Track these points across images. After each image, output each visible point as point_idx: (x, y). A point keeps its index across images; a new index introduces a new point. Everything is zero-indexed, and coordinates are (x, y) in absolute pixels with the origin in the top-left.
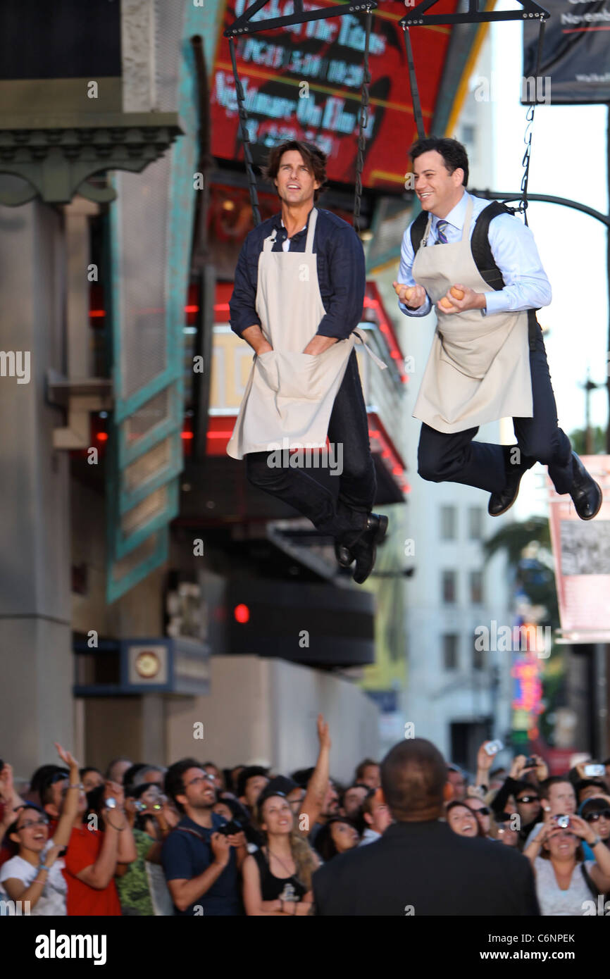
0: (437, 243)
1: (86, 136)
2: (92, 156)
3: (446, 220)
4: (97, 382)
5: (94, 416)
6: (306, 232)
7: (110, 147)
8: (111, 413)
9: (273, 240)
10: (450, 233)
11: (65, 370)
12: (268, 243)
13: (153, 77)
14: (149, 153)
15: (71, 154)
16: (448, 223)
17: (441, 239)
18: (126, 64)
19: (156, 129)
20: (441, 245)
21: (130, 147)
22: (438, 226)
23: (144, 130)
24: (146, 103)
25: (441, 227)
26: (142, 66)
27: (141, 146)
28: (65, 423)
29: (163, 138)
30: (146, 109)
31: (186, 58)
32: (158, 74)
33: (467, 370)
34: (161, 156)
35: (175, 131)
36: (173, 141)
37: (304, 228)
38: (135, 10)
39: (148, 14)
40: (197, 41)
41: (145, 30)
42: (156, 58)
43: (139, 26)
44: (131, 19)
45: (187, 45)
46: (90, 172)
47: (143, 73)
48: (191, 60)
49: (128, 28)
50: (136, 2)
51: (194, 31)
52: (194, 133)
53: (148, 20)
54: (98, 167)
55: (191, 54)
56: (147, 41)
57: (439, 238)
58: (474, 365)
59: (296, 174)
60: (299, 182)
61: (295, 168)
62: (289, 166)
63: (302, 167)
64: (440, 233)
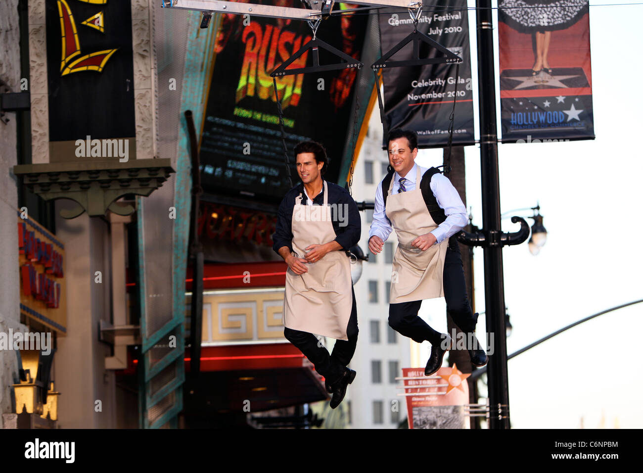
0: (399, 191)
1: (114, 174)
2: (118, 187)
3: (405, 177)
4: (131, 327)
5: (130, 349)
6: (322, 194)
7: (129, 181)
8: (140, 346)
9: (300, 198)
10: (406, 184)
11: (112, 322)
12: (298, 200)
13: (155, 137)
14: (152, 184)
15: (105, 186)
16: (406, 179)
18: (138, 129)
19: (158, 169)
20: (403, 193)
21: (141, 180)
22: (400, 181)
23: (149, 170)
24: (151, 153)
25: (402, 181)
26: (148, 130)
27: (148, 180)
28: (112, 354)
29: (161, 174)
30: (150, 157)
31: (183, 125)
32: (158, 135)
33: (416, 265)
34: (161, 186)
35: (169, 170)
36: (169, 176)
37: (321, 191)
38: (143, 96)
39: (151, 98)
40: (188, 114)
41: (149, 109)
42: (156, 125)
43: (145, 106)
44: (140, 101)
45: (184, 117)
46: (117, 196)
47: (148, 135)
48: (186, 126)
49: (139, 107)
50: (143, 92)
51: (187, 109)
52: (189, 170)
53: (150, 102)
54: (122, 193)
55: (185, 122)
56: (151, 115)
57: (401, 188)
58: (420, 262)
59: (304, 169)
60: (307, 172)
61: (303, 165)
62: (299, 164)
63: (307, 164)
64: (401, 185)
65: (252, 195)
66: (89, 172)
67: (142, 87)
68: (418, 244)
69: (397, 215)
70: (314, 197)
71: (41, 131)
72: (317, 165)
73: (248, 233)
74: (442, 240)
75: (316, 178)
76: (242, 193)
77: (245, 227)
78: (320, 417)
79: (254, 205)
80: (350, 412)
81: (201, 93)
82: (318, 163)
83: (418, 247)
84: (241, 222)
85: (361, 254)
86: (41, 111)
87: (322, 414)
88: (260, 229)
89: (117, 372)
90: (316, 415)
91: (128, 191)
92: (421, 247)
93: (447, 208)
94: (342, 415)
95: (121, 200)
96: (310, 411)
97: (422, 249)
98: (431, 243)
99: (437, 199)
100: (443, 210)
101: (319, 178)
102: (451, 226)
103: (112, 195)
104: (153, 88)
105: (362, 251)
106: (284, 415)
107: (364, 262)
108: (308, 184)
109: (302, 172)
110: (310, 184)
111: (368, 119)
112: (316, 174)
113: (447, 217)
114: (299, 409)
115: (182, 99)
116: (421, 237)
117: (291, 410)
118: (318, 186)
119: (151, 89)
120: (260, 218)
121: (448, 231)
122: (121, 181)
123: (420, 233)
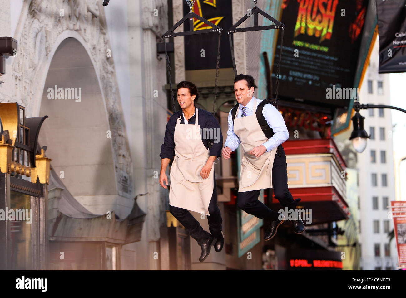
0: (242, 116)
1: (222, 89)
2: (224, 96)
3: (246, 107)
4: (232, 177)
5: (232, 190)
6: (194, 117)
7: (230, 93)
9: (180, 119)
10: (247, 111)
11: (221, 174)
12: (179, 121)
13: (245, 67)
15: (217, 96)
16: (246, 108)
17: (244, 115)
20: (244, 117)
22: (242, 109)
25: (244, 109)
26: (242, 63)
28: (222, 193)
31: (262, 60)
32: (247, 66)
33: (256, 166)
37: (194, 115)
38: (238, 44)
39: (243, 45)
40: (265, 54)
41: (242, 51)
42: (246, 60)
43: (240, 50)
44: (237, 47)
45: (262, 56)
46: (224, 102)
47: (242, 66)
48: (263, 61)
49: (236, 50)
50: (239, 41)
51: (264, 51)
52: (265, 87)
53: (243, 47)
54: (227, 100)
55: (263, 59)
56: (243, 55)
57: (243, 114)
58: (258, 164)
59: (181, 98)
60: (183, 100)
61: (181, 95)
62: (179, 95)
63: (183, 95)
64: (243, 112)
65: (302, 100)
66: (208, 88)
67: (238, 38)
68: (253, 153)
69: (242, 132)
70: (189, 118)
71: (180, 65)
72: (191, 96)
73: (299, 123)
74: (271, 150)
75: (190, 105)
76: (296, 99)
77: (298, 119)
78: (343, 229)
79: (303, 107)
80: (360, 227)
81: (272, 42)
82: (191, 95)
83: (254, 155)
84: (296, 116)
85: (366, 135)
86: (180, 53)
87: (344, 228)
88: (307, 120)
89: (225, 203)
90: (340, 229)
91: (230, 99)
92: (256, 155)
93: (274, 128)
94: (355, 229)
95: (226, 104)
96: (337, 226)
97: (256, 156)
98: (262, 151)
99: (267, 121)
100: (272, 129)
101: (192, 106)
102: (277, 140)
103: (221, 101)
104: (245, 39)
105: (367, 133)
106: (321, 228)
107: (368, 139)
108: (184, 109)
109: (180, 101)
110: (186, 110)
111: (370, 55)
112: (189, 103)
113: (274, 133)
114: (330, 225)
115: (261, 45)
116: (256, 148)
117: (326, 226)
118: (192, 111)
119: (243, 39)
120: (307, 114)
121: (274, 144)
122: (226, 93)
123: (257, 144)
